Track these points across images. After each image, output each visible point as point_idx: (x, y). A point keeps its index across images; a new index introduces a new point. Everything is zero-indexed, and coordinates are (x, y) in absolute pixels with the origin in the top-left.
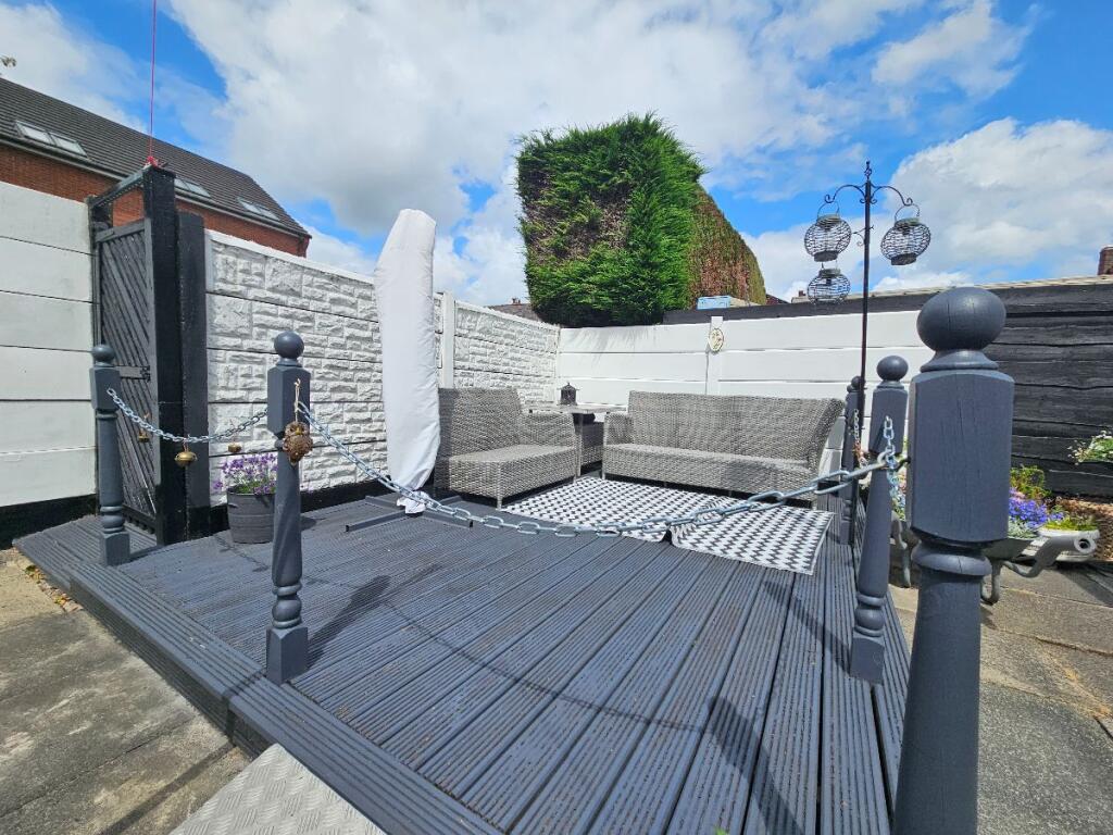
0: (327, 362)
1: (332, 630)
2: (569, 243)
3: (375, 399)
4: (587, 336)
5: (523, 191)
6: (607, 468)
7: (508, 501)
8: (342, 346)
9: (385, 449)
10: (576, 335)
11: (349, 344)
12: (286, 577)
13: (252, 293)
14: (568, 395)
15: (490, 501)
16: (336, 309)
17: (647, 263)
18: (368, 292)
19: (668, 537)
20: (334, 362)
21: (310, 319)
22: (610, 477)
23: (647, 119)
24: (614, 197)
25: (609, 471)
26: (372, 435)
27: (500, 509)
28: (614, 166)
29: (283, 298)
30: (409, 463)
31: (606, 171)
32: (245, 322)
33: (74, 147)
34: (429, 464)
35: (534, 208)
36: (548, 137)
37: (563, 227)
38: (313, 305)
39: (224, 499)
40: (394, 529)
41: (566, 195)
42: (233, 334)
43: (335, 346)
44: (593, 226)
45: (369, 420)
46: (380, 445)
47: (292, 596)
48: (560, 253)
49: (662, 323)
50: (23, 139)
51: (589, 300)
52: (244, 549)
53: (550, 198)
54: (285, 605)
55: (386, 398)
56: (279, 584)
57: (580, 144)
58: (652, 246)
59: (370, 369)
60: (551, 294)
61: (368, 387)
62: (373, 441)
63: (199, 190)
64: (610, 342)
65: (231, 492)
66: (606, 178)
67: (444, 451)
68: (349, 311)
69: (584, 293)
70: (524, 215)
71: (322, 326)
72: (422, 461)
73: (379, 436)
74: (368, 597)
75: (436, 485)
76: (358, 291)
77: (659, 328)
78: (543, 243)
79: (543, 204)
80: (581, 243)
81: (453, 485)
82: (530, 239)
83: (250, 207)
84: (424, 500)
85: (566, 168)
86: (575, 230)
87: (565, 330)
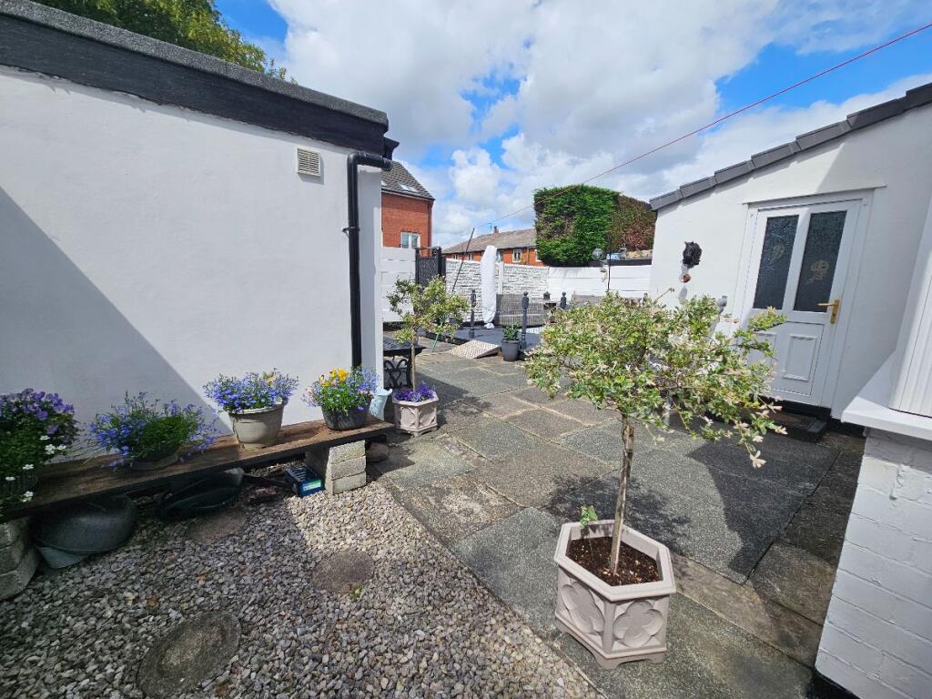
2: (553, 233)
4: (560, 271)
5: (536, 209)
10: (556, 271)
11: (474, 282)
14: (547, 296)
20: (470, 287)
21: (465, 276)
24: (569, 216)
28: (570, 203)
30: (487, 316)
31: (567, 206)
32: (451, 279)
34: (493, 315)
35: (540, 217)
36: (545, 189)
37: (551, 226)
38: (466, 272)
41: (552, 213)
43: (470, 283)
44: (562, 227)
48: (549, 237)
49: (587, 267)
51: (558, 257)
53: (546, 214)
57: (558, 193)
60: (545, 253)
64: (568, 274)
66: (567, 208)
67: (498, 313)
69: (557, 253)
70: (536, 219)
72: (491, 315)
75: (496, 322)
78: (543, 232)
79: (543, 215)
80: (558, 233)
81: (501, 323)
82: (538, 229)
83: (404, 187)
84: (492, 326)
85: (552, 203)
86: (555, 228)
87: (551, 268)
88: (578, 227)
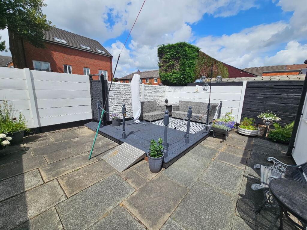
0: (124, 99)
1: (128, 135)
2: (168, 68)
3: (131, 104)
4: (171, 88)
5: (159, 56)
6: (173, 116)
7: (152, 121)
8: (126, 96)
9: (132, 112)
10: (169, 88)
11: (127, 95)
12: (124, 129)
13: (113, 90)
14: (166, 101)
15: (149, 122)
16: (124, 90)
17: (183, 74)
18: (129, 86)
19: (175, 128)
20: (125, 99)
21: (121, 92)
22: (173, 118)
23: (184, 42)
24: (177, 59)
25: (173, 117)
26: (130, 110)
27: (151, 123)
28: (177, 52)
29: (117, 90)
30: (136, 115)
31: (176, 54)
32: (112, 94)
33: (64, 42)
34: (139, 115)
35: (161, 60)
36: (164, 45)
37: (167, 65)
38: (121, 90)
39: (111, 120)
40: (134, 125)
41: (167, 58)
42: (111, 96)
43: (124, 96)
44: (173, 65)
45: (130, 108)
46: (131, 112)
47: (125, 131)
48: (166, 71)
49: (187, 86)
50: (56, 42)
51: (172, 81)
52: (114, 127)
53: (164, 58)
54: (124, 131)
55: (132, 104)
56: (123, 129)
57: (171, 47)
58: (184, 70)
59: (130, 99)
60: (164, 79)
61: (129, 102)
62: (130, 111)
63: (88, 48)
64: (176, 90)
65: (112, 119)
66: (176, 55)
67: (142, 113)
68: (126, 90)
69: (171, 79)
70: (159, 61)
71: (123, 93)
72: (138, 115)
73: (131, 110)
74: (131, 133)
75: (141, 119)
76: (128, 86)
77: (186, 87)
78: (163, 68)
79: (163, 59)
80: (171, 68)
81: (143, 119)
82: (160, 67)
83: (99, 51)
84: (139, 121)
85: (167, 52)
86: (169, 66)
87: (167, 87)
88: (182, 65)
